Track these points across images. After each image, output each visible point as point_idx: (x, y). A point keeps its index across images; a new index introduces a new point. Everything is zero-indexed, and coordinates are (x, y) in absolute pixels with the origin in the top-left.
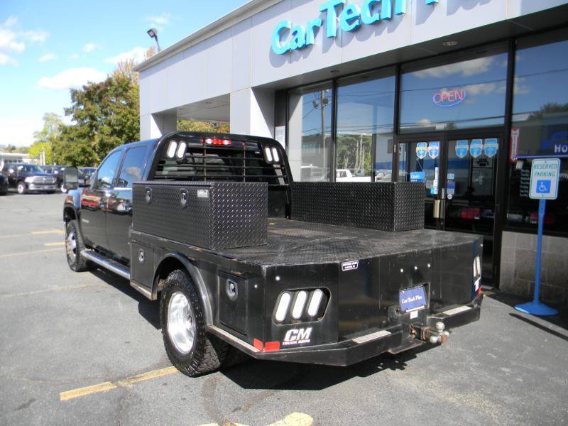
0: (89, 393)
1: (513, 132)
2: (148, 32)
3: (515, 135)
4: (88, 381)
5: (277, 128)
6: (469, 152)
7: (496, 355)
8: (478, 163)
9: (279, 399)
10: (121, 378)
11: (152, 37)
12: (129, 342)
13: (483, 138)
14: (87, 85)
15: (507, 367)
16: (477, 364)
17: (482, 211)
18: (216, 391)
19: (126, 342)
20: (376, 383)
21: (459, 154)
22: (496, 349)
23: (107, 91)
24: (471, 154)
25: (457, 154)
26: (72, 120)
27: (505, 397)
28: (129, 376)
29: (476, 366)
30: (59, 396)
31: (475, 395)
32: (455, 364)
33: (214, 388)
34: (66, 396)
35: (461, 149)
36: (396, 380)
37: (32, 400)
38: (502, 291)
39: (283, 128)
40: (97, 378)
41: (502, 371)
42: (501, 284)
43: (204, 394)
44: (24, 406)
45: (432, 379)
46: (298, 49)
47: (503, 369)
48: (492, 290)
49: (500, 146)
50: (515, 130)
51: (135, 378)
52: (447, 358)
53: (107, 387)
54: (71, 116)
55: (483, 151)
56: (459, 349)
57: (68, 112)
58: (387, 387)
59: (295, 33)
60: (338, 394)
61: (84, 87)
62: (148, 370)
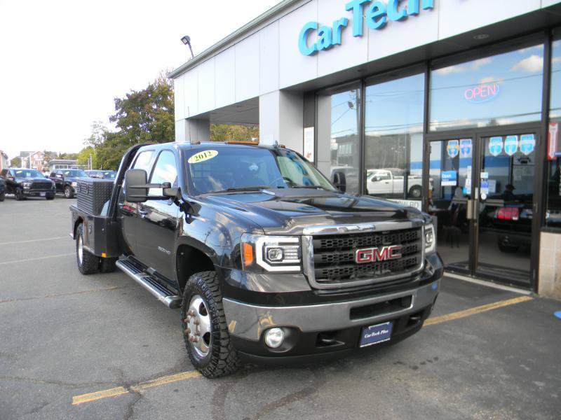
0: (101, 397)
1: (551, 127)
2: (182, 39)
3: (553, 130)
4: (102, 385)
5: (306, 130)
6: (503, 150)
7: (529, 367)
8: (519, 160)
9: (290, 410)
10: (134, 383)
11: (186, 44)
12: (147, 346)
13: (519, 135)
14: (131, 93)
15: (541, 381)
16: (508, 377)
17: (520, 211)
18: (227, 399)
19: (144, 346)
20: (395, 395)
21: (493, 152)
22: (531, 360)
23: (148, 98)
24: (506, 152)
25: (491, 152)
26: (116, 127)
27: (536, 415)
28: (142, 381)
29: (507, 379)
30: (72, 399)
31: (502, 413)
32: (483, 376)
33: (225, 396)
34: (78, 400)
35: (495, 147)
36: (417, 392)
37: (45, 404)
38: (541, 296)
39: (312, 129)
40: (110, 383)
41: (535, 385)
42: (540, 288)
43: (214, 402)
44: (36, 410)
45: (457, 392)
46: (325, 49)
47: (537, 383)
48: (531, 295)
49: (537, 143)
50: (553, 125)
51: (147, 383)
52: (475, 369)
53: (120, 391)
54: (115, 123)
55: (519, 149)
56: (489, 359)
57: (112, 119)
58: (407, 399)
59: (321, 33)
60: (353, 406)
61: (128, 95)
62: (162, 375)
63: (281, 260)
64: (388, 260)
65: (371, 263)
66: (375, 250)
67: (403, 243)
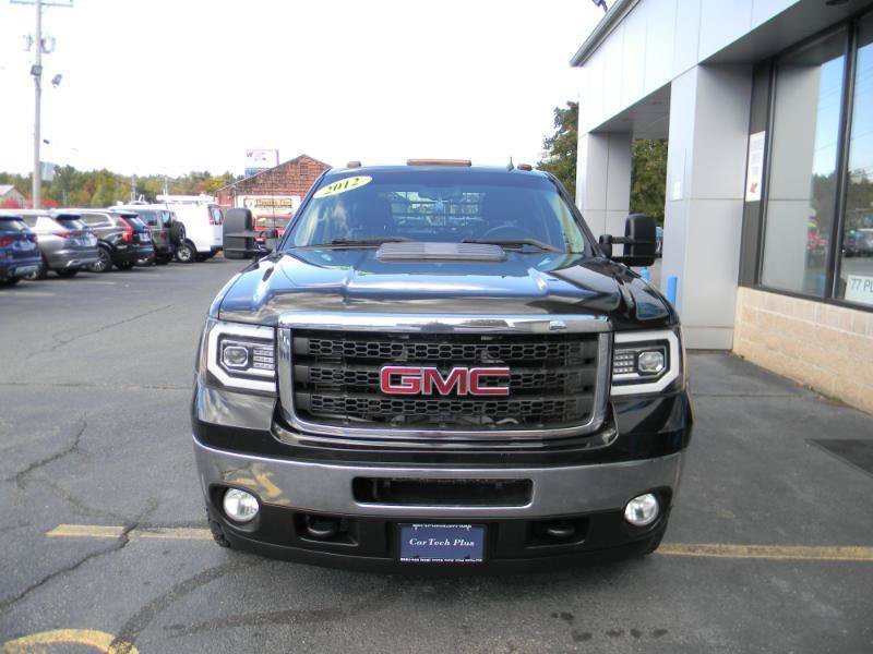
5: (754, 138)
39: (761, 136)
63: (246, 368)
64: (469, 396)
65: (419, 396)
66: (427, 373)
67: (512, 365)
